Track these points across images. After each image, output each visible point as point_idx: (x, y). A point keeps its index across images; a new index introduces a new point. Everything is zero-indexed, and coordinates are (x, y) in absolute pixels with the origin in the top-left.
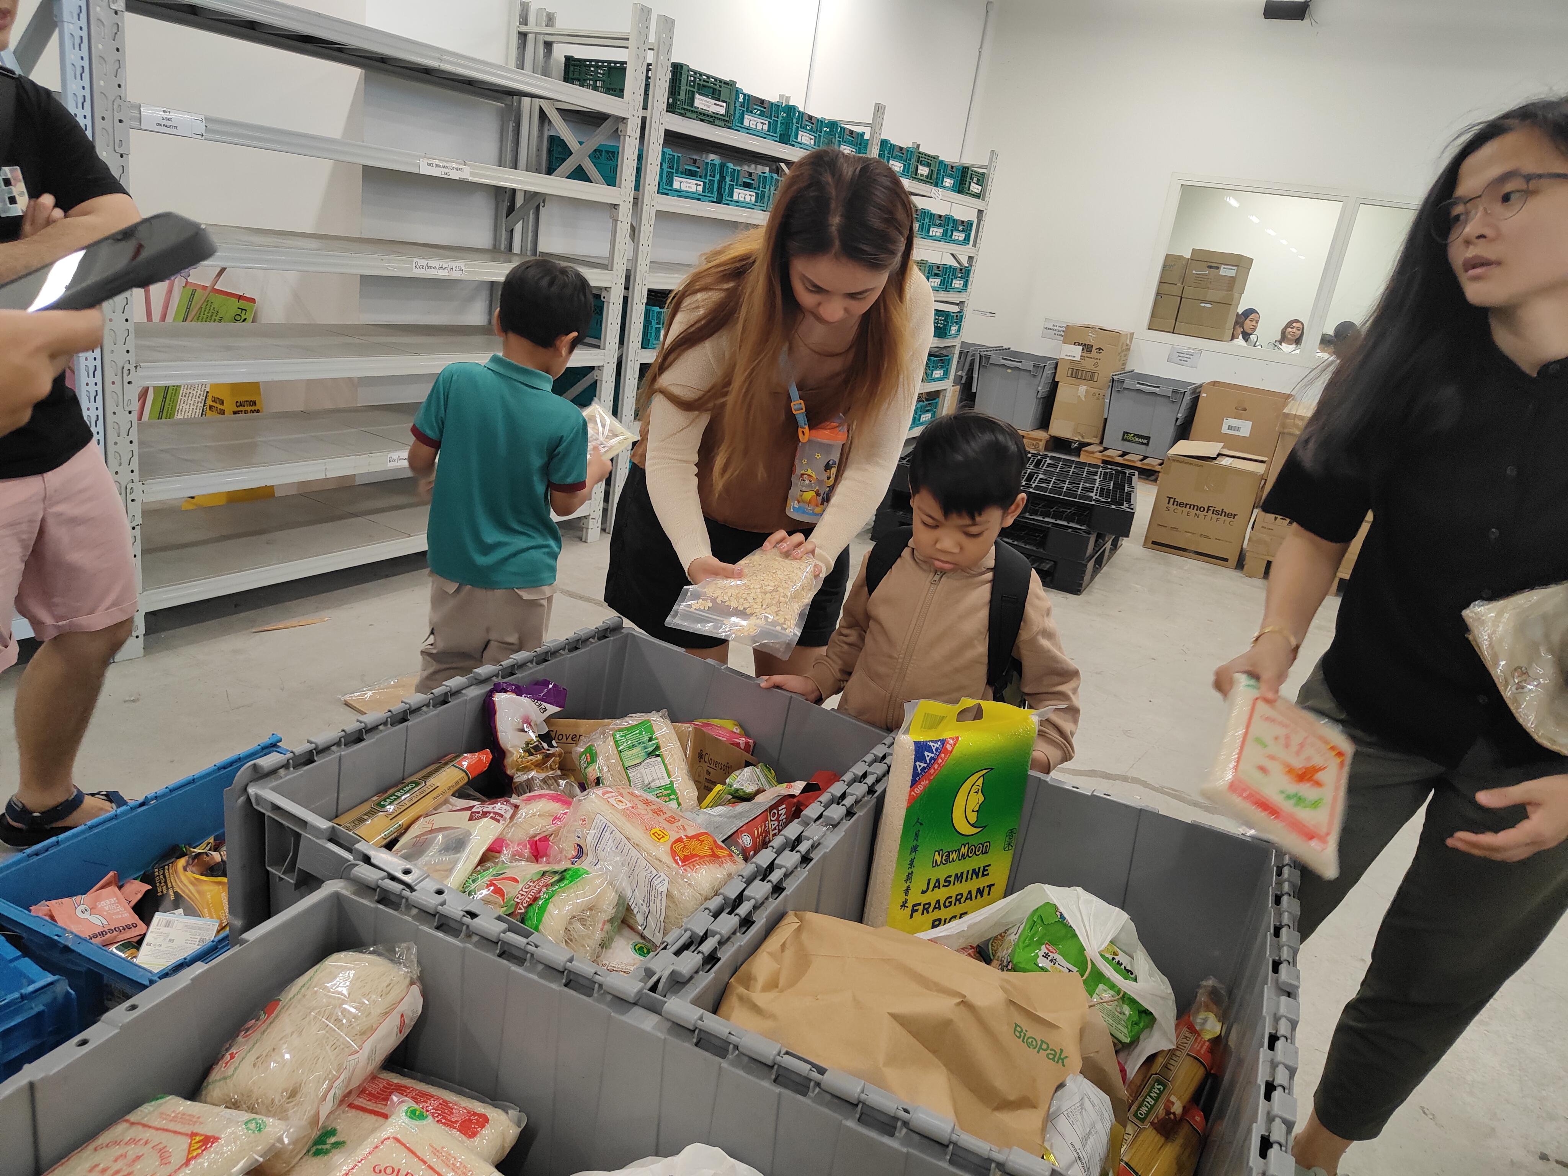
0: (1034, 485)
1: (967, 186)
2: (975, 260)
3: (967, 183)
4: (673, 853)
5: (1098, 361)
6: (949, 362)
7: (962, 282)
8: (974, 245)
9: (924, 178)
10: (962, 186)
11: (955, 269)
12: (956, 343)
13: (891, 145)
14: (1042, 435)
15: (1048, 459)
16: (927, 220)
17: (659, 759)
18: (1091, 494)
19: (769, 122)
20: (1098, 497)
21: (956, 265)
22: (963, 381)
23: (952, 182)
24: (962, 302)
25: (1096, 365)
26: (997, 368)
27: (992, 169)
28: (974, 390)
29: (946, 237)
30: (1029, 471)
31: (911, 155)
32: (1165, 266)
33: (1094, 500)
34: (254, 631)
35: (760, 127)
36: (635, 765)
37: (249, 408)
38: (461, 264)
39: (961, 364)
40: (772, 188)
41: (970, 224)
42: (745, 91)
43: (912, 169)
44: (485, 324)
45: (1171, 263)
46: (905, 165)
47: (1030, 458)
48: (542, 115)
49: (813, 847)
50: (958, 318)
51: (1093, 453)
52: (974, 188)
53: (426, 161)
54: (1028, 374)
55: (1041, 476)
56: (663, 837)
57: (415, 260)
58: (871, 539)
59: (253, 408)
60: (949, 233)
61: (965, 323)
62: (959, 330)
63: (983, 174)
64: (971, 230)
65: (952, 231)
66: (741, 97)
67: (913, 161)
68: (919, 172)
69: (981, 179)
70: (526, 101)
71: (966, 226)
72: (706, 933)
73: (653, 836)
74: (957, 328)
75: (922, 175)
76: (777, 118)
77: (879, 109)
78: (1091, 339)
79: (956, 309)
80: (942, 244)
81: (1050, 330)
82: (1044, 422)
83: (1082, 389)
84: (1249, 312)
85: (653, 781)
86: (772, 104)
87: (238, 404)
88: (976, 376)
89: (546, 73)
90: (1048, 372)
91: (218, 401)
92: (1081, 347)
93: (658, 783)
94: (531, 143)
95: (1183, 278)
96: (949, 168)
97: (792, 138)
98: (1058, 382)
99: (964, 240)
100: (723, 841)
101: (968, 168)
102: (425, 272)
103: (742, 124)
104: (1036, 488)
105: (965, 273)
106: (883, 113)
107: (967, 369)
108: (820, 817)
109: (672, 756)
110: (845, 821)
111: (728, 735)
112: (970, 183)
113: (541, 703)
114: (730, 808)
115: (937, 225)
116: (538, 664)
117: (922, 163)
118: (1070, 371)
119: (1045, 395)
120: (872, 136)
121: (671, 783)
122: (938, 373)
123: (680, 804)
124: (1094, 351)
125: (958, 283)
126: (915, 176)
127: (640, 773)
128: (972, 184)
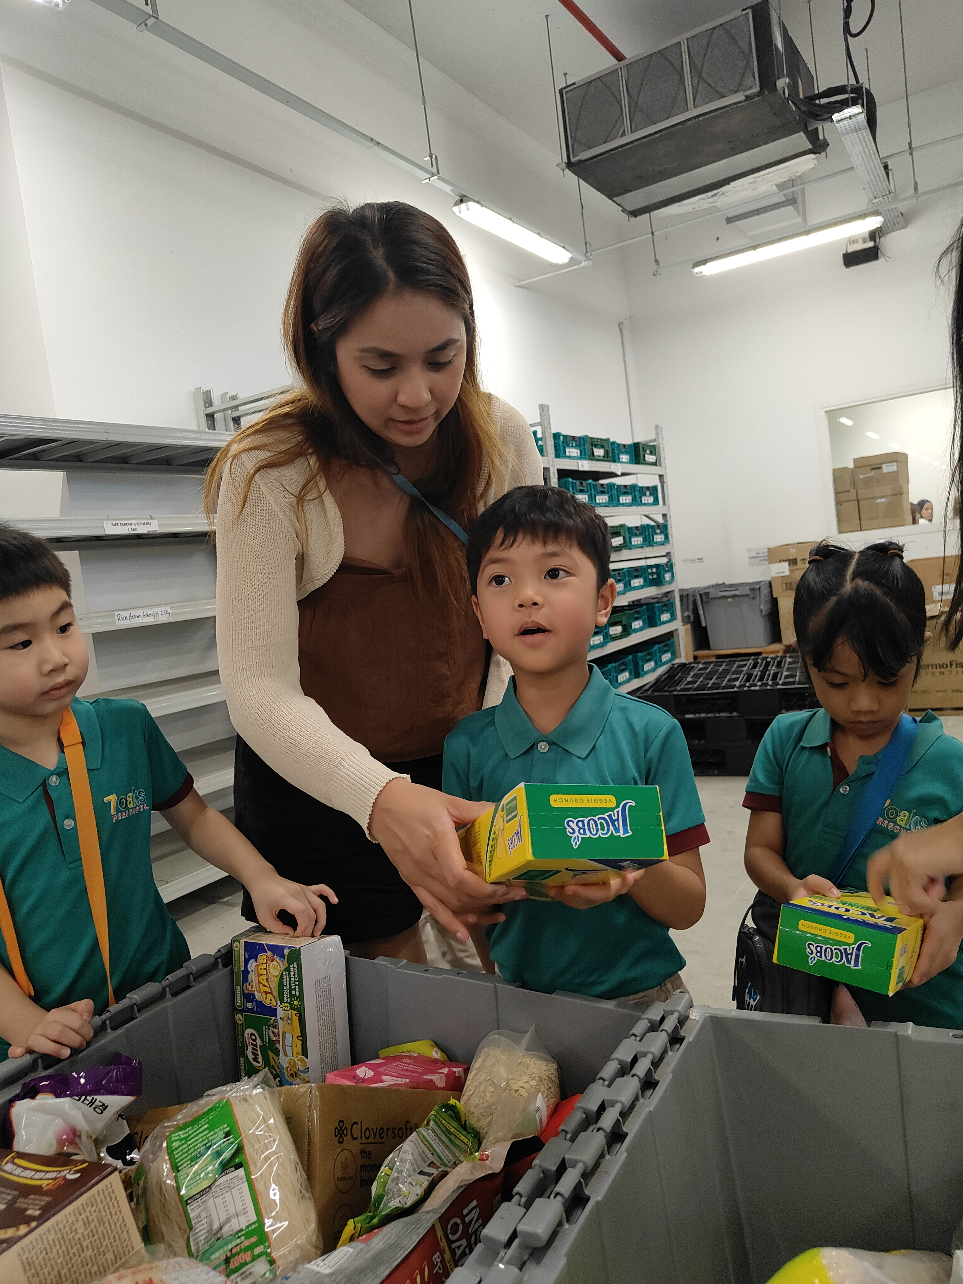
0: (780, 682)
1: (642, 457)
2: (668, 516)
3: (642, 455)
6: (672, 606)
7: (663, 536)
8: (664, 504)
9: (601, 458)
10: (637, 458)
11: (652, 527)
12: (674, 588)
13: (563, 436)
14: (777, 647)
15: (787, 658)
16: (614, 492)
17: (241, 1172)
21: (652, 523)
22: (692, 619)
23: (628, 457)
24: (668, 554)
26: (719, 600)
27: (661, 439)
28: (704, 625)
29: (637, 502)
30: (772, 672)
31: (584, 441)
32: (835, 480)
36: (202, 1193)
38: (167, 610)
39: (685, 606)
41: (655, 488)
43: (588, 452)
45: (839, 475)
46: (581, 451)
47: (770, 662)
50: (669, 567)
52: (649, 458)
53: (110, 523)
54: (747, 598)
55: (785, 673)
57: (117, 614)
60: (638, 498)
61: (676, 569)
62: (673, 576)
63: (654, 446)
64: (657, 492)
65: (641, 496)
67: (588, 446)
68: (595, 454)
69: (653, 450)
71: (653, 490)
74: (670, 575)
75: (599, 456)
77: (543, 408)
78: (792, 555)
79: (665, 560)
80: (634, 508)
81: (755, 559)
82: (776, 637)
84: (922, 503)
85: (228, 1220)
88: (702, 612)
90: (765, 591)
92: (787, 563)
93: (236, 1225)
95: (854, 485)
96: (622, 446)
98: (776, 598)
99: (654, 502)
101: (638, 444)
102: (130, 622)
104: (784, 684)
105: (663, 528)
106: (548, 412)
107: (691, 607)
108: (514, 1235)
109: (267, 1158)
110: (566, 1226)
111: (420, 1070)
112: (644, 455)
113: (95, 1097)
114: (362, 1245)
115: (626, 493)
116: (114, 1028)
117: (596, 446)
118: (784, 585)
119: (768, 612)
120: (543, 433)
121: (260, 1222)
122: (665, 617)
123: (272, 1262)
124: (799, 563)
125: (659, 538)
126: (592, 457)
127: (206, 1208)
128: (647, 456)
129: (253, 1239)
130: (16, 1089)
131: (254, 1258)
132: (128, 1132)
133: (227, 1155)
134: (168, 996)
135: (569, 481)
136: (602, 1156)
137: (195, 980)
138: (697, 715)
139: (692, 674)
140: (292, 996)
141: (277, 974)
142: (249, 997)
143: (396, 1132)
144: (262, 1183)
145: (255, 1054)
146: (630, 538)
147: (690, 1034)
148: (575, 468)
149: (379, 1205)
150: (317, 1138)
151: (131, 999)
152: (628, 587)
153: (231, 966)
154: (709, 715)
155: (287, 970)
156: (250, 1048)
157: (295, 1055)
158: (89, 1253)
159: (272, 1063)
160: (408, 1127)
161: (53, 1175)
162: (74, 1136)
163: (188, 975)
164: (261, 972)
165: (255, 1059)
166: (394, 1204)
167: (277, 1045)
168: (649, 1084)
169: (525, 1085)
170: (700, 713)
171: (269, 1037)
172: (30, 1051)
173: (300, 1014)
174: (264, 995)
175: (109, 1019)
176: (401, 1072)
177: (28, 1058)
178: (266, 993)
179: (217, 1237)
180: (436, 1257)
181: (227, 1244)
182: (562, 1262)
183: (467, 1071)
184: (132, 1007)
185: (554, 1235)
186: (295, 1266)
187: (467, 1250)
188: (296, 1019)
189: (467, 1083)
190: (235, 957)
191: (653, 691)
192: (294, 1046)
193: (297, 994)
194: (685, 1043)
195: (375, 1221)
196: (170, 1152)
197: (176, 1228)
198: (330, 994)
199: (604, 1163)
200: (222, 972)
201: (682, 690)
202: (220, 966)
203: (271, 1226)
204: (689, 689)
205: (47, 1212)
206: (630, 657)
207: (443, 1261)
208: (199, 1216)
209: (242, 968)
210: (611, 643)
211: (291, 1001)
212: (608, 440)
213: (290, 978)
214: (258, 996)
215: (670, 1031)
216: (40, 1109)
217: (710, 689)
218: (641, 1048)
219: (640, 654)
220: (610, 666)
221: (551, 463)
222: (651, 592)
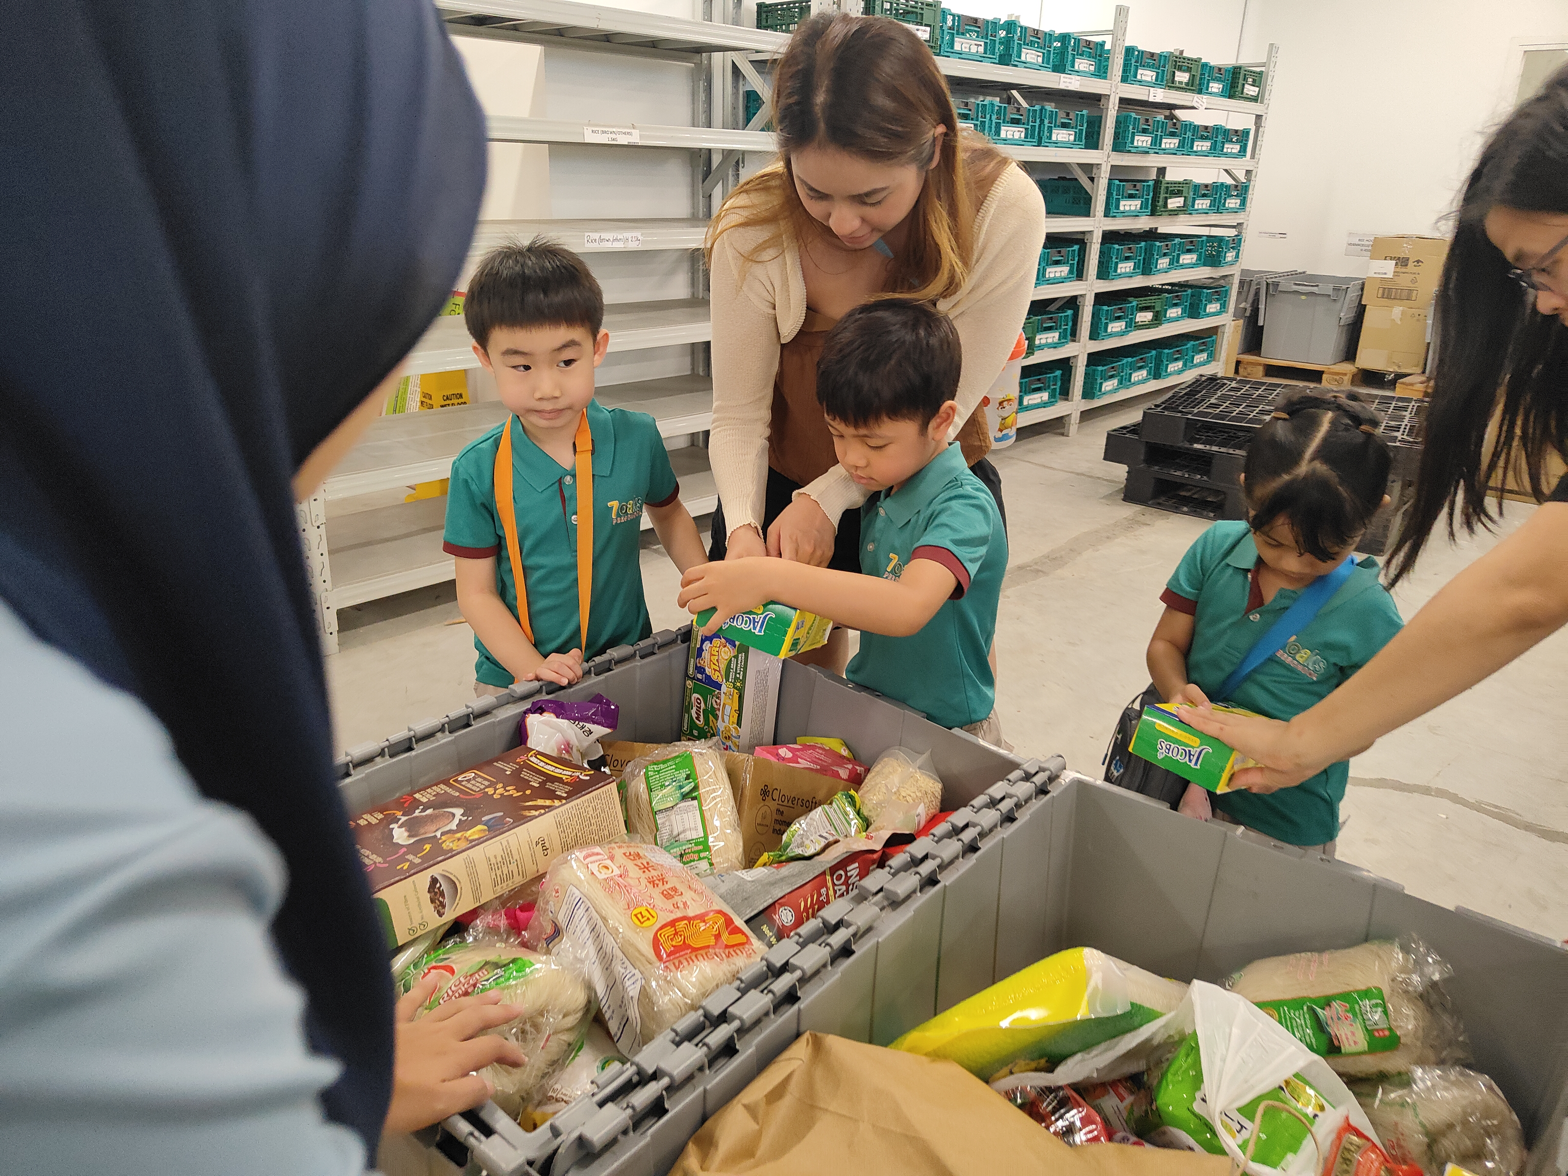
1: (1240, 88)
2: (1254, 173)
3: (1240, 86)
4: (656, 944)
5: (1416, 276)
6: (1227, 293)
7: (1238, 201)
8: (1253, 157)
9: (1184, 85)
10: (1233, 90)
11: (1228, 187)
12: (1235, 271)
13: (1139, 51)
14: (1348, 368)
16: (1189, 134)
17: (695, 802)
18: (1396, 434)
19: (986, 43)
20: (1405, 437)
21: (1230, 181)
22: (1248, 314)
23: (1221, 86)
24: (1240, 224)
25: (1414, 281)
26: (1288, 295)
27: (1272, 65)
28: (1260, 323)
29: (1216, 151)
31: (1165, 60)
33: (1400, 441)
34: (446, 623)
35: (974, 49)
36: (666, 810)
37: (456, 401)
38: (638, 234)
39: (1243, 295)
40: (994, 117)
41: (1246, 133)
42: (953, 11)
43: (1167, 76)
44: (689, 297)
46: (1157, 73)
48: (736, 70)
49: (857, 936)
50: (1236, 243)
51: (1412, 384)
52: (1249, 90)
53: (590, 129)
54: (1325, 299)
56: (648, 919)
57: (587, 234)
58: (1123, 500)
59: (460, 401)
60: (1219, 144)
61: (1245, 247)
62: (1237, 256)
63: (1261, 73)
64: (1247, 140)
65: (1223, 143)
66: (950, 18)
67: (1169, 68)
68: (1176, 79)
69: (1258, 79)
70: (717, 56)
71: (1242, 136)
72: (655, 1073)
73: (634, 918)
74: (1234, 253)
75: (1181, 83)
76: (995, 36)
77: (1121, 12)
78: (1404, 252)
79: (1232, 232)
80: (1210, 159)
81: (1355, 246)
82: (1350, 354)
83: (1397, 311)
85: (684, 831)
86: (988, 21)
87: (445, 398)
88: (1263, 307)
89: (736, 22)
90: (1353, 294)
91: (427, 396)
92: (1394, 262)
93: (689, 835)
94: (725, 101)
96: (1216, 70)
97: (1014, 57)
98: (1365, 306)
99: (1239, 152)
100: (747, 922)
101: (1240, 68)
102: (598, 246)
103: (952, 48)
105: (1242, 190)
106: (1127, 16)
107: (1250, 299)
108: (881, 890)
109: (714, 798)
110: (919, 894)
111: (830, 761)
112: (1244, 85)
113: (585, 724)
114: (774, 870)
115: (1203, 138)
116: (597, 674)
117: (1180, 69)
118: (1381, 291)
119: (1349, 321)
120: (1114, 44)
121: (706, 836)
122: (1213, 307)
123: (711, 864)
124: (1410, 264)
125: (1233, 203)
126: (1171, 84)
127: (670, 820)
128: (1246, 86)
129: (701, 847)
130: (527, 705)
131: (700, 859)
132: (602, 753)
133: (686, 789)
134: (638, 658)
135: (1131, 116)
136: (957, 857)
137: (659, 648)
138: (1208, 447)
139: (1219, 394)
140: (736, 678)
141: (726, 658)
142: (700, 670)
143: (804, 802)
144: (709, 814)
145: (699, 715)
146: (1194, 200)
147: (1055, 791)
148: (1145, 98)
149: (787, 849)
150: (747, 792)
151: (610, 654)
152: (1175, 263)
153: (688, 643)
154: (1223, 450)
155: (736, 657)
156: (695, 708)
157: (731, 723)
158: (594, 827)
159: (711, 724)
160: (814, 801)
161: (570, 773)
162: (568, 748)
163: (654, 645)
164: (713, 652)
165: (698, 718)
166: (799, 851)
167: (717, 712)
168: (1009, 818)
169: (912, 794)
170: (1211, 445)
171: (712, 704)
172: (538, 679)
173: (741, 694)
174: (713, 671)
175: (593, 666)
176: (815, 760)
177: (536, 684)
178: (715, 670)
179: (675, 839)
180: (823, 891)
181: (682, 846)
182: (911, 913)
183: (868, 771)
184: (610, 661)
185: (908, 897)
186: (727, 870)
187: (845, 893)
188: (736, 697)
189: (866, 781)
190: (693, 636)
191: (1164, 408)
192: (731, 716)
193: (741, 678)
194: (1049, 796)
195: (784, 858)
196: (647, 778)
197: (646, 826)
198: (766, 683)
199: (957, 863)
200: (681, 647)
201: (1199, 414)
202: (679, 642)
203: (713, 842)
204: (1206, 415)
205: (571, 796)
206: (1154, 352)
207: (827, 895)
208: (663, 823)
209: (698, 646)
210: (1134, 333)
211: (735, 681)
212: (1197, 60)
213: (737, 664)
214: (708, 671)
215: (1038, 784)
216: (547, 723)
217: (1233, 419)
218: (1013, 790)
219: (1166, 351)
220: (1125, 361)
221: (1114, 89)
222: (1202, 273)
